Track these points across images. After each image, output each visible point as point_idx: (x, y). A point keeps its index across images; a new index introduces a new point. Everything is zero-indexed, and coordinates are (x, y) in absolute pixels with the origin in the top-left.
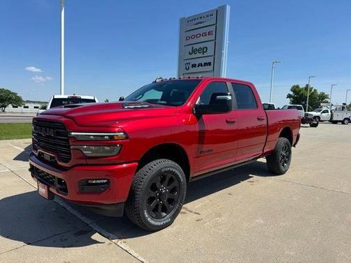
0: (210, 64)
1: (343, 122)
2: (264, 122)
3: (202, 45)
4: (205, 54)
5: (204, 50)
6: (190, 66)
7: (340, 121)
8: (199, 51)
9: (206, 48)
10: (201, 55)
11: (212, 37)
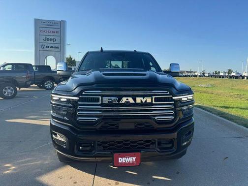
3: (53, 37)
5: (54, 40)
6: (45, 47)
8: (51, 40)
10: (52, 42)
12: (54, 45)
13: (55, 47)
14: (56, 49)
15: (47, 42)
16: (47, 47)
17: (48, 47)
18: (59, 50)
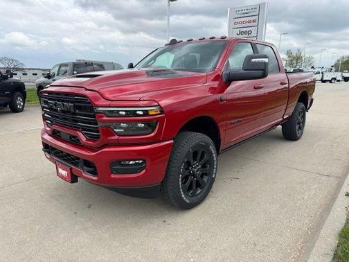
1: (330, 81)
2: (287, 86)
3: (248, 29)
4: (250, 35)
5: (249, 33)
7: (328, 81)
8: (245, 33)
9: (251, 31)
10: (247, 36)
11: (256, 24)
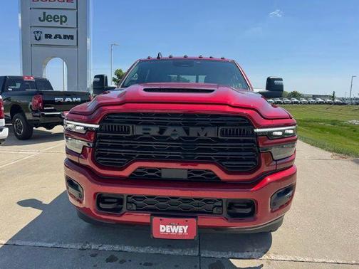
0: (71, 37)
3: (59, 13)
4: (64, 25)
5: (62, 19)
6: (43, 36)
8: (55, 18)
9: (65, 17)
10: (58, 24)
12: (62, 32)
13: (65, 37)
14: (68, 42)
15: (46, 23)
16: (47, 36)
17: (50, 37)
18: (73, 42)
